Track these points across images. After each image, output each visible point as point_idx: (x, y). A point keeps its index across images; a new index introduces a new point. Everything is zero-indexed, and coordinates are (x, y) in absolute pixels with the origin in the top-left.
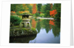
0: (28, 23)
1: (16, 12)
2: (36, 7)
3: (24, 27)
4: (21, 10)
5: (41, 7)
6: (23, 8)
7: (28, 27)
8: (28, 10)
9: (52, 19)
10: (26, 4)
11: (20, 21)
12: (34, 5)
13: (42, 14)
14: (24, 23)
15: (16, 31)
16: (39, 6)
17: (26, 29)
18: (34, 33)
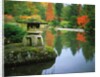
0: (39, 38)
1: (13, 15)
2: (54, 8)
3: (31, 45)
4: (25, 13)
5: (63, 10)
6: (29, 10)
7: (40, 44)
8: (38, 14)
9: (82, 31)
10: (35, 3)
11: (23, 34)
12: (50, 4)
13: (63, 22)
14: (30, 39)
15: (15, 54)
16: (59, 6)
17: (34, 48)
18: (50, 56)
